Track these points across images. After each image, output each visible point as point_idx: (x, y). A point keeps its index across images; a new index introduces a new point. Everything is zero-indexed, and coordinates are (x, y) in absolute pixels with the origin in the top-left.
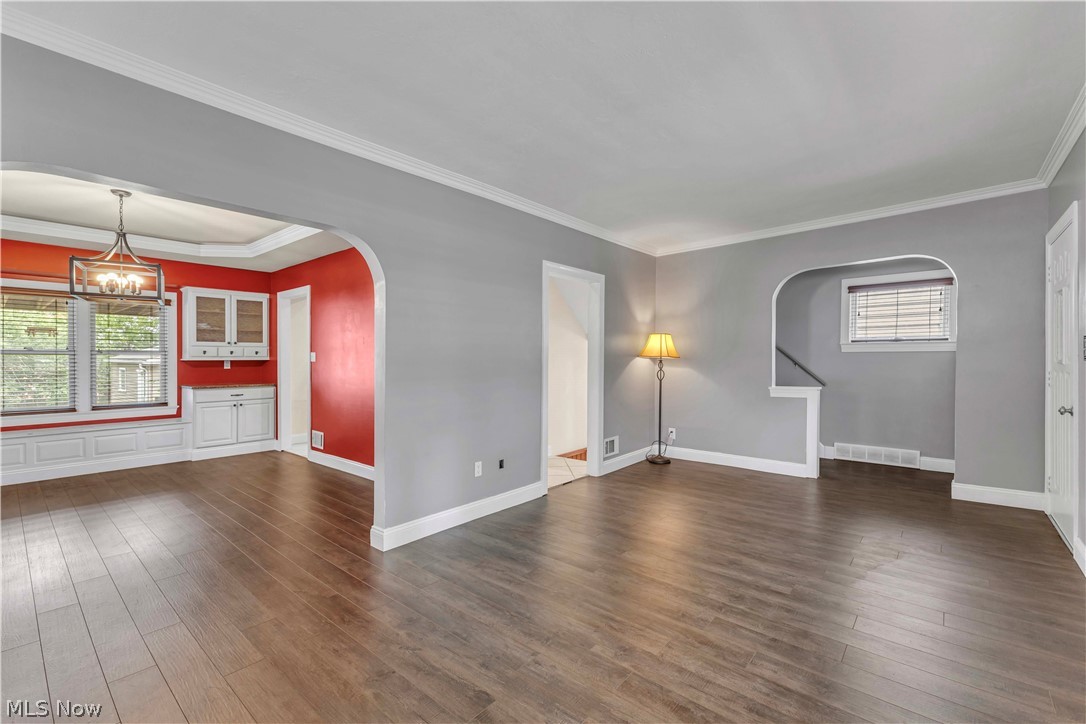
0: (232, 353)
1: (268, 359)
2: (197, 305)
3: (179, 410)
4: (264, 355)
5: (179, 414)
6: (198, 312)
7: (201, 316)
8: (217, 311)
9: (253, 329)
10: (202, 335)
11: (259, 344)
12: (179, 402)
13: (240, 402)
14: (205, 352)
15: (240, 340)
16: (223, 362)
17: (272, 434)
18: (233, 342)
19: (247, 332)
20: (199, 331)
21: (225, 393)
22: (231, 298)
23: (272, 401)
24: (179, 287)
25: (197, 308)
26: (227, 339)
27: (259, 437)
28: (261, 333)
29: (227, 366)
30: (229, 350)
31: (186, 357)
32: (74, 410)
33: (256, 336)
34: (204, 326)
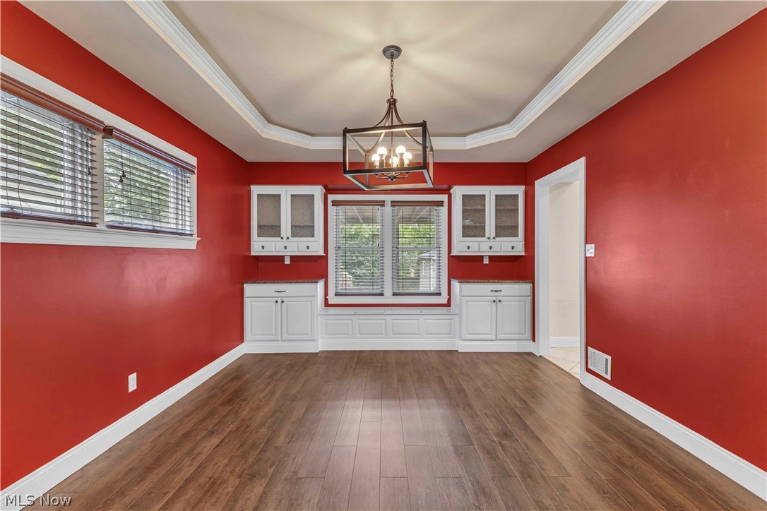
0: (491, 248)
1: (523, 254)
2: (463, 202)
3: (449, 300)
4: (520, 250)
5: (448, 304)
6: (463, 210)
7: (465, 212)
8: (479, 207)
9: (509, 223)
10: (468, 232)
11: (516, 238)
12: (449, 294)
13: (499, 298)
14: (469, 248)
15: (498, 235)
16: (483, 256)
17: (528, 335)
18: (492, 237)
19: (504, 227)
20: (464, 227)
21: (484, 289)
22: (490, 193)
23: (529, 299)
24: (450, 188)
25: (463, 205)
26: (487, 235)
27: (516, 336)
28: (516, 227)
29: (486, 261)
30: (489, 245)
31: (454, 253)
32: (382, 295)
33: (511, 230)
34: (468, 222)
